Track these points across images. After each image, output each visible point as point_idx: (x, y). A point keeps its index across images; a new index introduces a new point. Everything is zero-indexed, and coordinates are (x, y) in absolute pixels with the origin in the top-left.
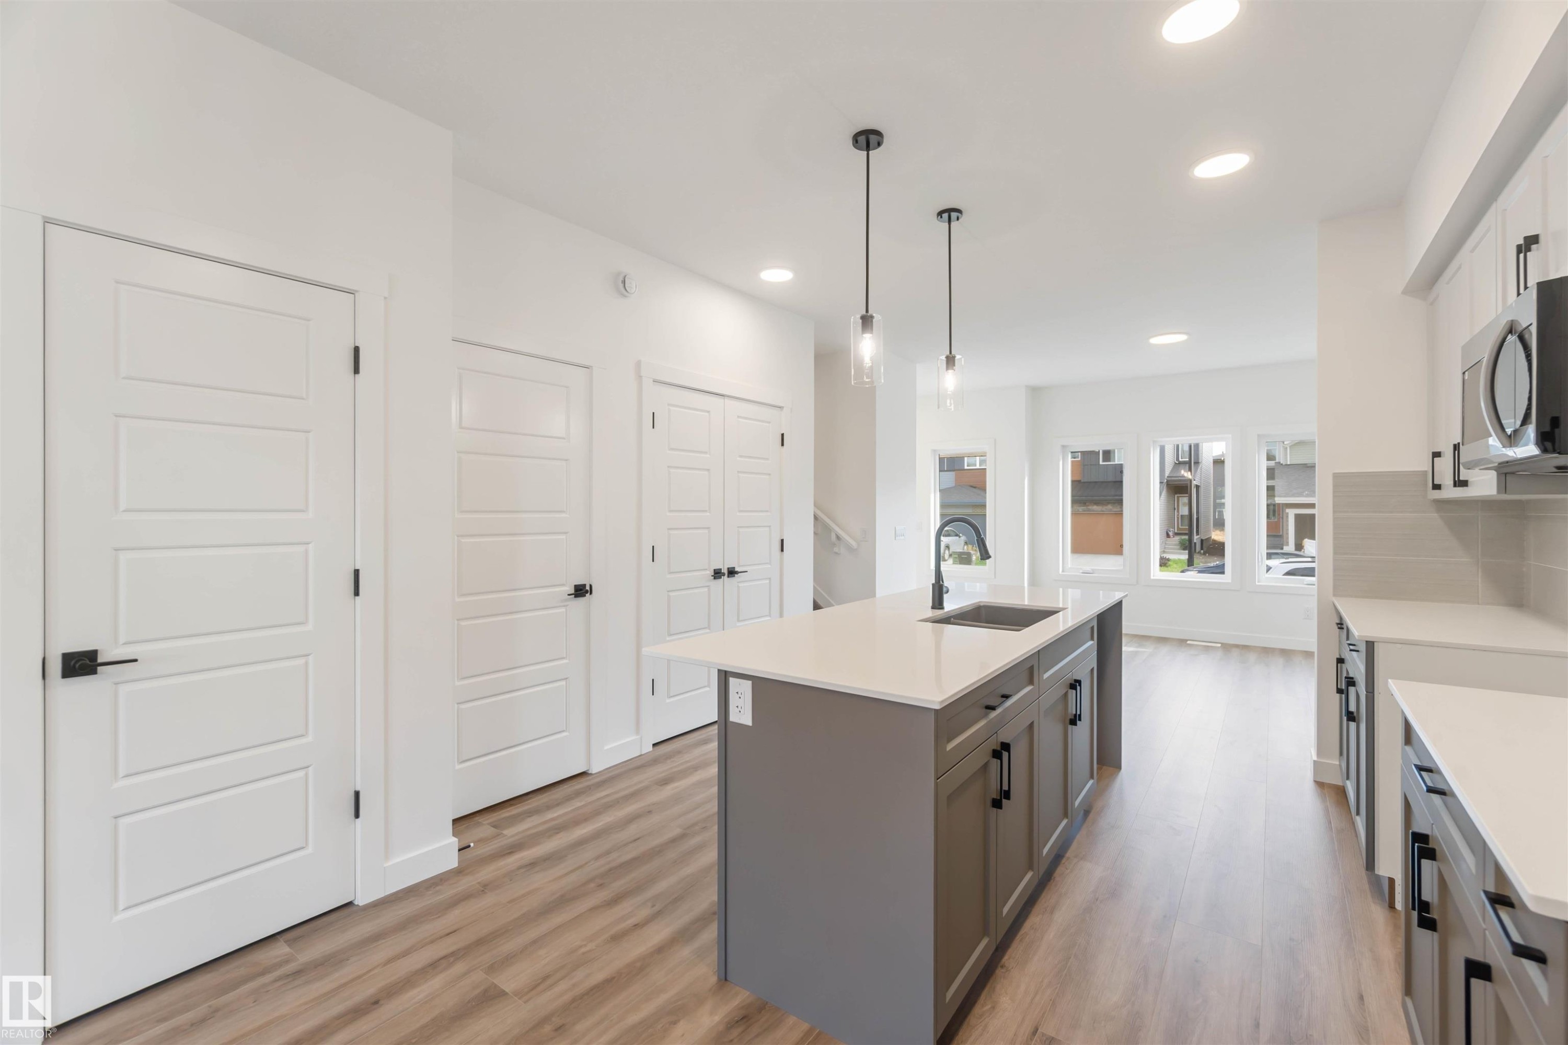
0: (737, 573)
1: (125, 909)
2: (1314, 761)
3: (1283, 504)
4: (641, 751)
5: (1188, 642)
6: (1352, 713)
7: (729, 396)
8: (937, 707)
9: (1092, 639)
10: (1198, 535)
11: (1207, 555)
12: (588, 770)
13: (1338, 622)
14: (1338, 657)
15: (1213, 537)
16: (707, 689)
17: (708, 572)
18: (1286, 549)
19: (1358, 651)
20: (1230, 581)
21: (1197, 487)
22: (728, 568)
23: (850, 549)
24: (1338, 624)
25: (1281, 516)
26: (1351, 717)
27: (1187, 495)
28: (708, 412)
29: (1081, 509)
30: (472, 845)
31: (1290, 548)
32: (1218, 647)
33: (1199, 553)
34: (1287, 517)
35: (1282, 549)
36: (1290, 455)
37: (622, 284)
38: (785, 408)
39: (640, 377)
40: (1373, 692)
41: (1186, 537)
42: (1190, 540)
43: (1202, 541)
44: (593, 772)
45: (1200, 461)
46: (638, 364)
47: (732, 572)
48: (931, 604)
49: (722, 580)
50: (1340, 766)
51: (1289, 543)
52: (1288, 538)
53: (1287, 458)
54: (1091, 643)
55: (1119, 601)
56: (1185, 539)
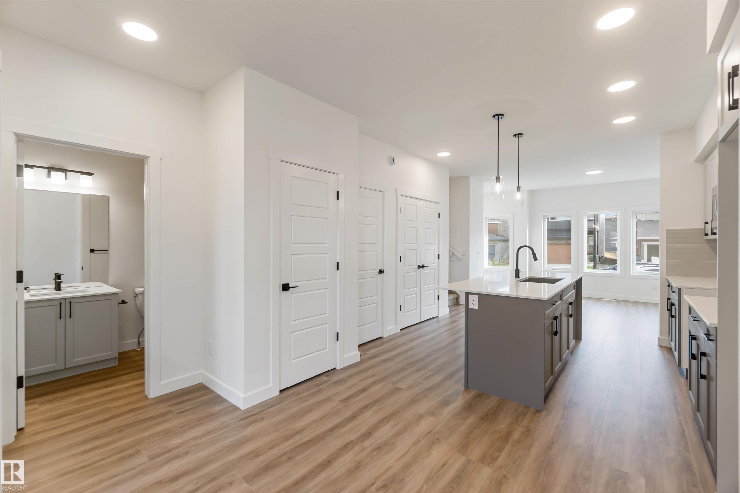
0: (425, 267)
1: (293, 359)
2: (659, 338)
3: (641, 240)
4: (397, 332)
5: (601, 299)
6: (673, 315)
7: (422, 200)
8: (546, 299)
9: (574, 289)
10: (598, 255)
11: (602, 264)
12: (382, 337)
13: (668, 285)
14: (668, 297)
15: (605, 256)
16: (415, 311)
17: (416, 266)
18: (643, 261)
19: (675, 293)
20: (620, 273)
21: (598, 231)
22: (422, 265)
23: (458, 259)
24: (668, 286)
25: (640, 245)
26: (673, 317)
27: (593, 236)
28: (416, 206)
29: (552, 242)
30: (362, 355)
31: (645, 260)
32: (615, 301)
33: (598, 263)
34: (643, 246)
35: (641, 261)
36: (644, 216)
37: (392, 161)
38: (440, 204)
39: (397, 194)
40: (680, 305)
41: (592, 256)
42: (595, 257)
43: (600, 257)
44: (384, 337)
45: (599, 219)
46: (396, 190)
47: (423, 267)
48: (515, 276)
49: (420, 269)
50: (669, 339)
51: (644, 259)
52: (643, 256)
53: (643, 217)
54: (574, 291)
55: (581, 277)
56: (591, 256)
